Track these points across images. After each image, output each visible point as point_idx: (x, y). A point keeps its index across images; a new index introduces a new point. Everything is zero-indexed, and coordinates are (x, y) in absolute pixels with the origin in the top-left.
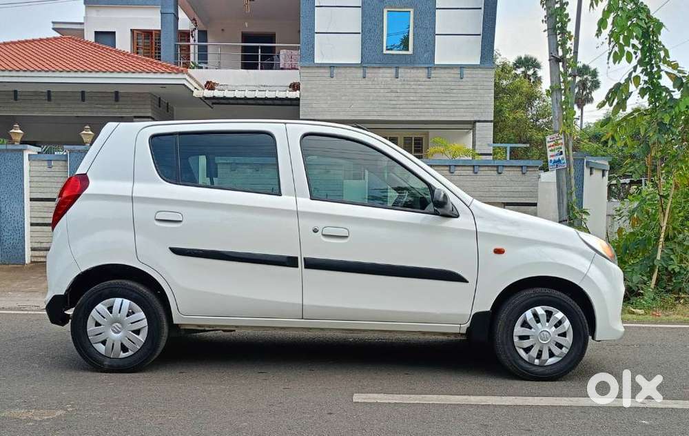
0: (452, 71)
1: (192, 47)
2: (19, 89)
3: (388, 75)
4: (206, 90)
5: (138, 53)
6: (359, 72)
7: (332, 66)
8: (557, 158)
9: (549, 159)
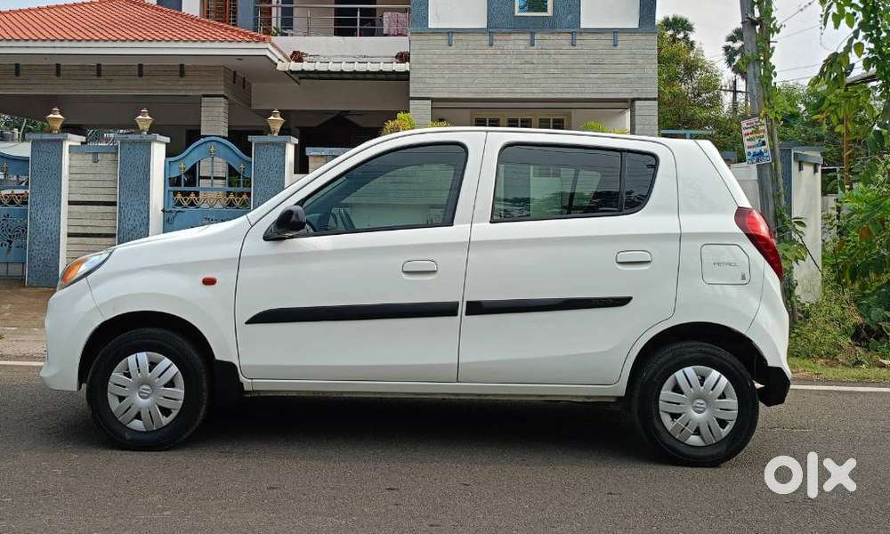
0: (603, 37)
1: (274, 10)
2: (62, 63)
3: (522, 43)
4: (293, 62)
5: (208, 17)
6: (485, 39)
7: (450, 33)
8: (757, 150)
9: (747, 151)
